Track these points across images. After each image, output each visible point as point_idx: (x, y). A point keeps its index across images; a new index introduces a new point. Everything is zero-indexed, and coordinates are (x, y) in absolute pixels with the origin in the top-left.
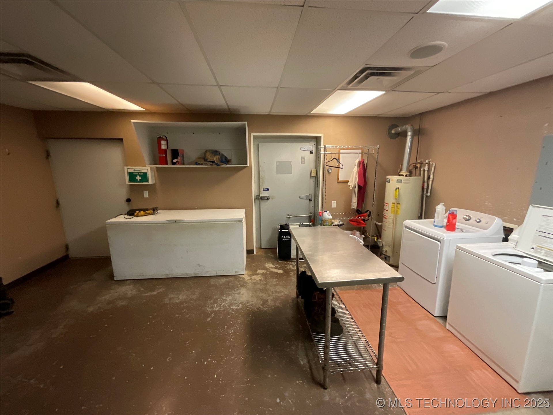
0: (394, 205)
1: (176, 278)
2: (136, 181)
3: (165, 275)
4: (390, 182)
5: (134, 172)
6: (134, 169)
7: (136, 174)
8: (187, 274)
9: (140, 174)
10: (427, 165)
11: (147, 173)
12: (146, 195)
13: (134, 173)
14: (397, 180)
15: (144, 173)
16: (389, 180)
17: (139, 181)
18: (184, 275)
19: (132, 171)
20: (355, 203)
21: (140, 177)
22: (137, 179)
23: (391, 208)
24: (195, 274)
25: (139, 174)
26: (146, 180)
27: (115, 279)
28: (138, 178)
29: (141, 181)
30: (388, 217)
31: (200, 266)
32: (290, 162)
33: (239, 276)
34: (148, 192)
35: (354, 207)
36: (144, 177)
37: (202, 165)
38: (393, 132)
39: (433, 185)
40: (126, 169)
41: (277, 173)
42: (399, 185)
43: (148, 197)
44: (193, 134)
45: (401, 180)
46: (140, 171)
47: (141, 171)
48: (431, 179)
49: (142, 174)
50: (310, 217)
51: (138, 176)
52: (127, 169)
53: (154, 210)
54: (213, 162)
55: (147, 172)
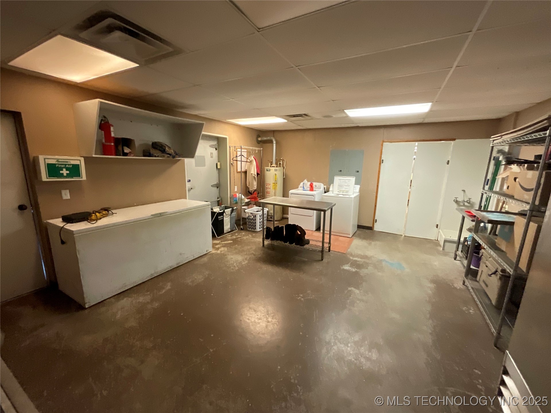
0: (274, 184)
1: (163, 273)
2: (62, 176)
3: (150, 276)
4: (270, 171)
5: (57, 163)
6: (56, 160)
7: (60, 166)
8: (170, 267)
9: (67, 166)
10: (281, 160)
11: (79, 165)
12: (66, 195)
13: (57, 165)
14: (275, 169)
15: (74, 165)
16: (269, 170)
17: (65, 176)
18: (168, 269)
19: (53, 162)
20: (255, 185)
21: (67, 170)
22: (63, 174)
23: (272, 186)
24: (178, 264)
25: (65, 166)
26: (78, 175)
27: (87, 307)
28: (65, 172)
29: (68, 176)
30: (271, 192)
31: (181, 254)
32: (204, 156)
33: (210, 253)
34: (70, 192)
35: (255, 188)
36: (75, 170)
37: (158, 157)
38: (259, 139)
39: (286, 172)
40: (43, 160)
41: (196, 166)
42: (276, 173)
43: (69, 198)
44: (130, 122)
45: (277, 169)
46: (67, 162)
47: (70, 162)
48: (285, 169)
49: (71, 166)
50: (218, 201)
51: (64, 169)
52: (45, 159)
53: (106, 211)
54: (170, 155)
55: (79, 163)
